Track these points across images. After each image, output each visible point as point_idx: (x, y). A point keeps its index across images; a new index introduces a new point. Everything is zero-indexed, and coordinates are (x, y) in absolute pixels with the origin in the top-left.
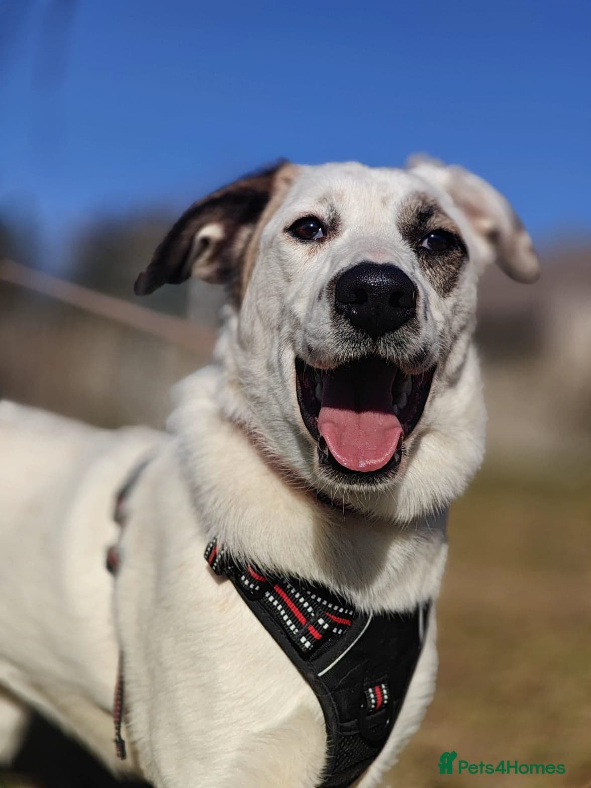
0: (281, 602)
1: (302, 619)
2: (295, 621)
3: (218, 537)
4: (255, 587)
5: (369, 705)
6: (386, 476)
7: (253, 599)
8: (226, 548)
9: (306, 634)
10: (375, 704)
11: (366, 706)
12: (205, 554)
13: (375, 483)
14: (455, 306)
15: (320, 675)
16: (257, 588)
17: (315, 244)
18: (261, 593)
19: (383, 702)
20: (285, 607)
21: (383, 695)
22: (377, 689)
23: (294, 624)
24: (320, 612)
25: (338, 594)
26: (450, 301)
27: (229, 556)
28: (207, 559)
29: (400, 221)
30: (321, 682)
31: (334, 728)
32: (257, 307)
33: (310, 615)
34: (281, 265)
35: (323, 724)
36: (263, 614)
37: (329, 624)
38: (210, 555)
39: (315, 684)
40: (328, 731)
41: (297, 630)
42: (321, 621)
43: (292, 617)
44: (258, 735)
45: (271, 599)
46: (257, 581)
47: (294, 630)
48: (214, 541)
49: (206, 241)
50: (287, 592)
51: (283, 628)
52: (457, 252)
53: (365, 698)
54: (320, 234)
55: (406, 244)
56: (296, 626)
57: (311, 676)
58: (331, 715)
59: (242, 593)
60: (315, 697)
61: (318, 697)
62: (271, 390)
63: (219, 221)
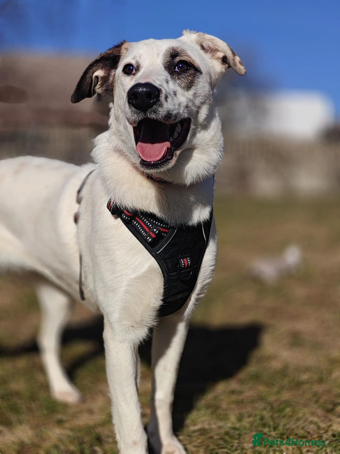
0: (139, 224)
1: (148, 230)
2: (145, 231)
3: (112, 199)
4: (128, 218)
5: (181, 266)
6: (163, 165)
7: (128, 223)
8: (114, 203)
9: (149, 236)
10: (184, 265)
11: (180, 266)
12: (107, 207)
13: (159, 168)
14: (195, 94)
15: (157, 253)
16: (129, 219)
17: (132, 76)
18: (131, 220)
19: (188, 265)
20: (141, 226)
21: (188, 262)
22: (185, 260)
23: (145, 232)
24: (154, 227)
25: (160, 218)
26: (191, 92)
27: (116, 206)
28: (108, 209)
29: (164, 62)
30: (159, 256)
31: (166, 275)
32: (118, 104)
33: (151, 228)
34: (122, 86)
35: (161, 274)
36: (133, 229)
37: (158, 231)
38: (109, 206)
39: (156, 257)
40: (164, 277)
41: (145, 235)
42: (155, 230)
43: (143, 229)
44: (134, 279)
45: (135, 223)
46: (128, 215)
47: (145, 234)
48: (110, 200)
49: (97, 77)
50: (141, 219)
51: (140, 234)
52: (192, 71)
53: (179, 263)
54: (134, 71)
55: (166, 72)
56: (145, 233)
57: (153, 253)
58: (164, 270)
59: (124, 221)
60: (156, 262)
61: (158, 262)
62: (127, 137)
63: (102, 68)
